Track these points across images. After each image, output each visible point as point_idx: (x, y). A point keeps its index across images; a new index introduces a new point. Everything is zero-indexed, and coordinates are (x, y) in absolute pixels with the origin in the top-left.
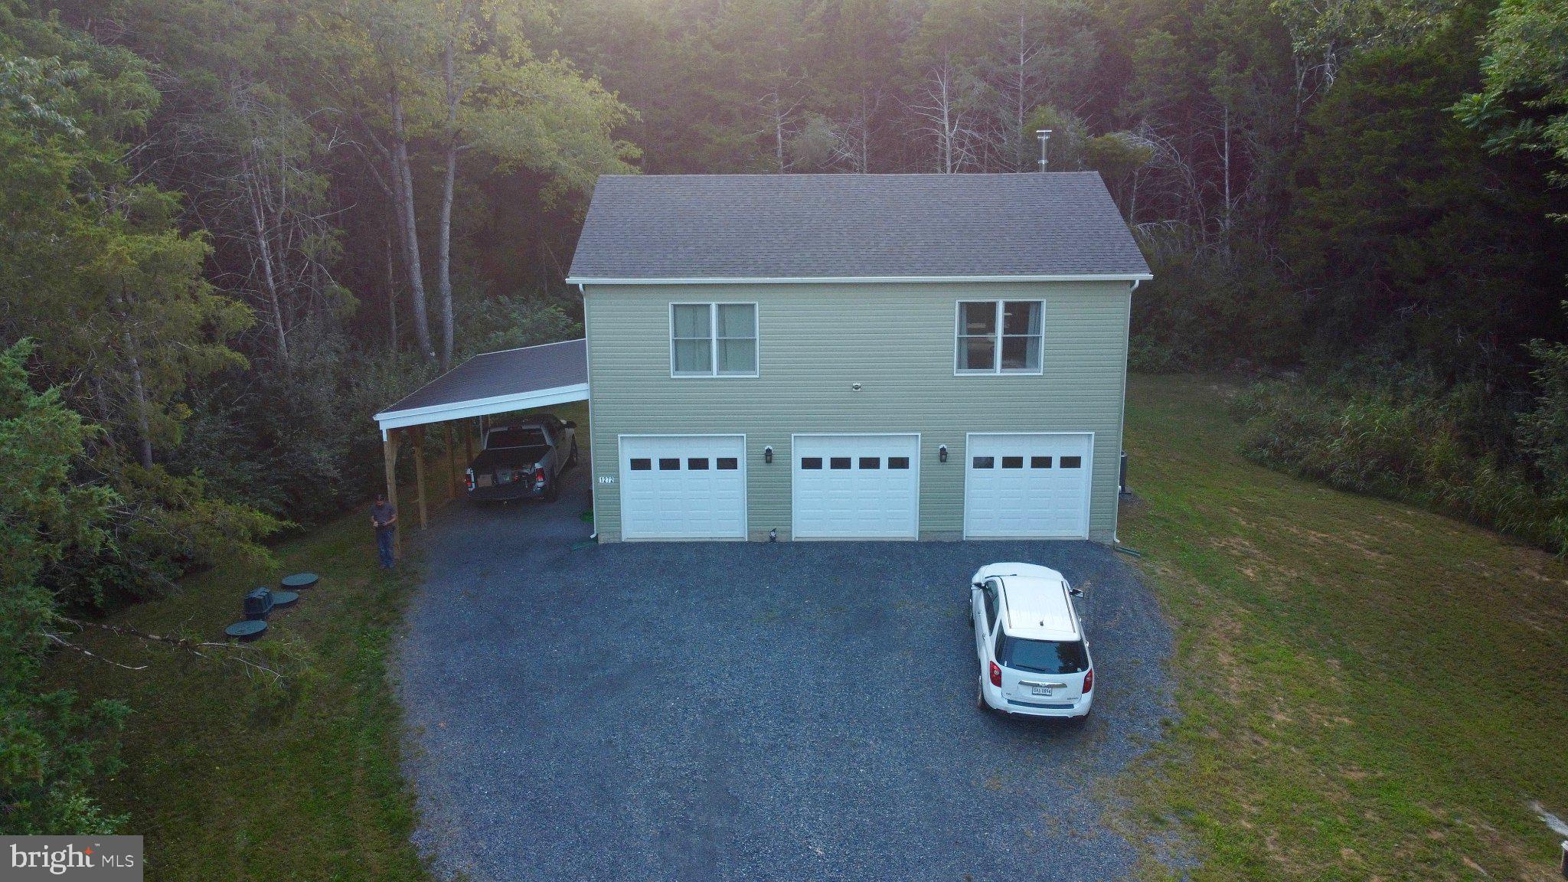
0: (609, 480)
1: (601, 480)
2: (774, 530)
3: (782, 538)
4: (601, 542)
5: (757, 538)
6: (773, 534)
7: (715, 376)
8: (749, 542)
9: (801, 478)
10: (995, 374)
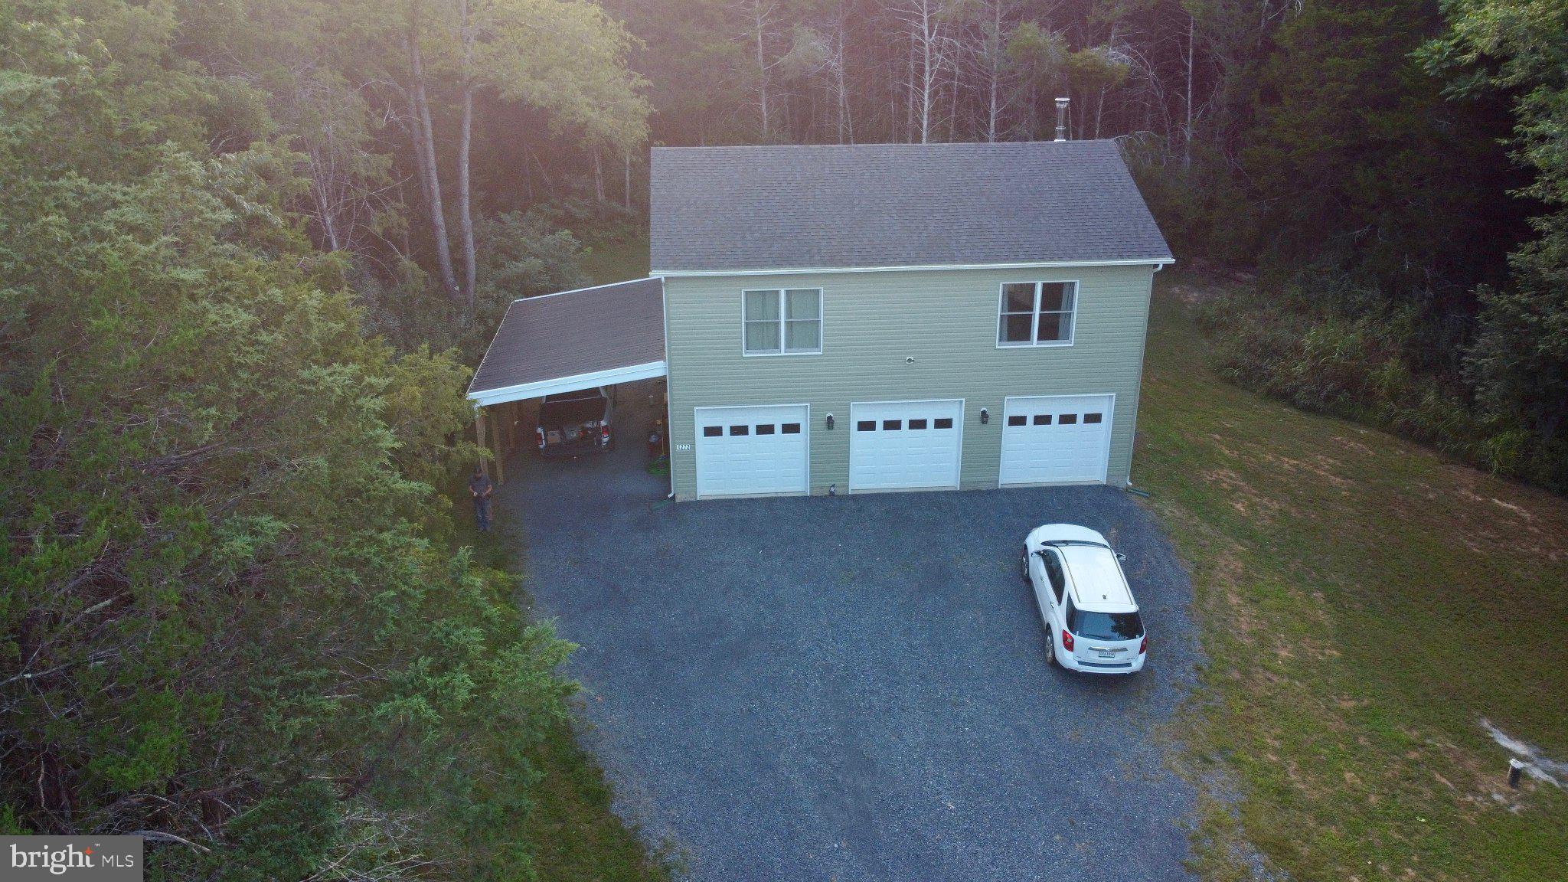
0: (685, 447)
1: (677, 447)
2: (833, 486)
3: (839, 491)
4: (678, 500)
5: (818, 493)
6: (832, 489)
7: (783, 354)
8: (812, 497)
9: (858, 438)
10: (1032, 346)
